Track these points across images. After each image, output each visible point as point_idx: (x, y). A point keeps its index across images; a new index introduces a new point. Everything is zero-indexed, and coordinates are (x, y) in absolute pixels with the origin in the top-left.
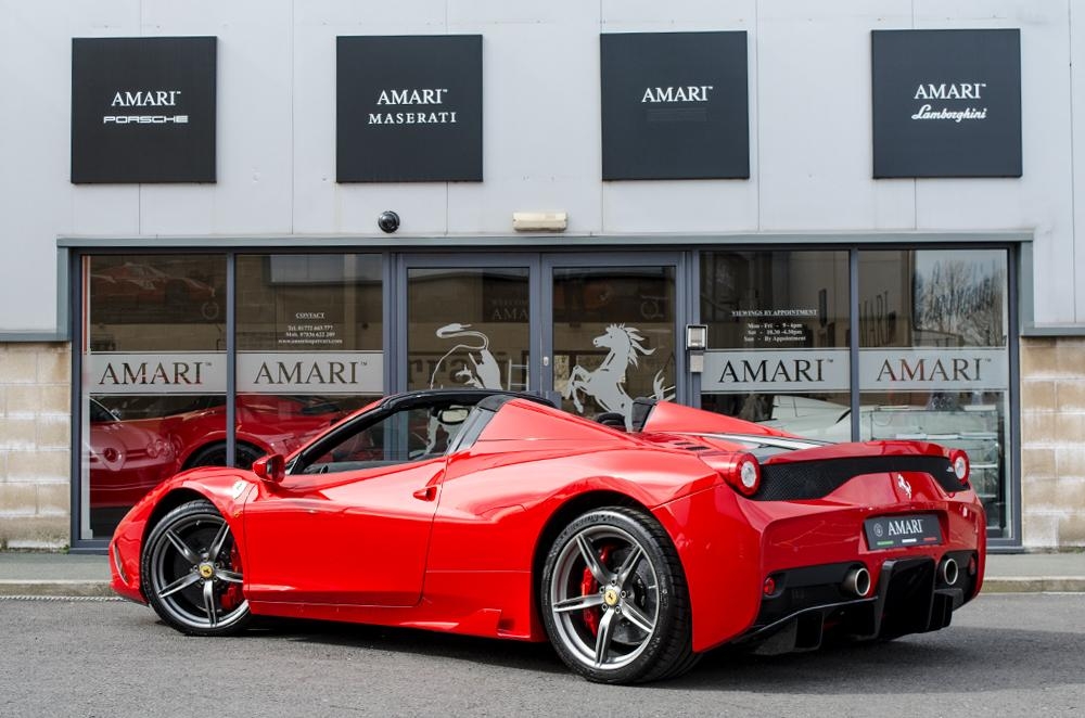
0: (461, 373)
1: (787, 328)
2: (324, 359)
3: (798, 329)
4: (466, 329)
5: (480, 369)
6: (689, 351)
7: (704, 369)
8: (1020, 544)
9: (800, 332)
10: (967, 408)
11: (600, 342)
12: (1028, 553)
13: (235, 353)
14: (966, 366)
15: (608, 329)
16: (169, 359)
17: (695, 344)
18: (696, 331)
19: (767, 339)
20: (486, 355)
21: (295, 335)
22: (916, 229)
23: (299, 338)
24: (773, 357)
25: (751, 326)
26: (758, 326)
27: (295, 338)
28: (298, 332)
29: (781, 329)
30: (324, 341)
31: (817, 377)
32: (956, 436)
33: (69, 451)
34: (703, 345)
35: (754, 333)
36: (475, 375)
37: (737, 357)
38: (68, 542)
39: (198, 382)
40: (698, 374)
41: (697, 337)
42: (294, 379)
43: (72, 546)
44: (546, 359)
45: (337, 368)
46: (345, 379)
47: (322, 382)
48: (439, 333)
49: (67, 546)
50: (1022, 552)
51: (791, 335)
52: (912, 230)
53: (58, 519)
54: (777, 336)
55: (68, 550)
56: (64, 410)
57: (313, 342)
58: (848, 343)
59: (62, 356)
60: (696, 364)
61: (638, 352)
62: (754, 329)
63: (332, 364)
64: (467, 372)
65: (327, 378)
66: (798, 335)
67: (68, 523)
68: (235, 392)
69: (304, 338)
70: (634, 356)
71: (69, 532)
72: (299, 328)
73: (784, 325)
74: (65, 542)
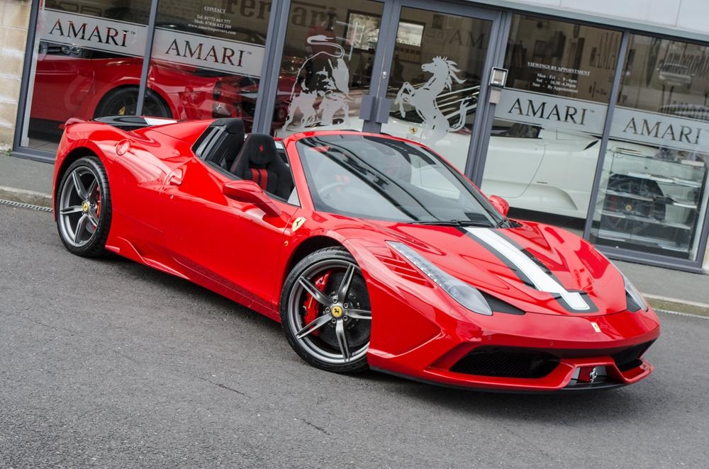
0: (320, 73)
1: (565, 82)
2: (220, 44)
3: (573, 83)
4: (330, 41)
5: (335, 71)
6: (491, 87)
7: (500, 101)
8: (701, 266)
9: (574, 86)
10: (683, 162)
11: (426, 67)
12: (705, 274)
13: (154, 30)
14: (690, 132)
15: (434, 59)
16: (104, 24)
17: (497, 83)
18: (499, 73)
19: (549, 87)
20: (341, 62)
21: (201, 22)
22: (676, 26)
23: (204, 25)
24: (551, 101)
25: (540, 75)
26: (545, 77)
27: (202, 25)
28: (204, 21)
29: (562, 82)
30: (223, 31)
31: (580, 122)
32: (671, 181)
33: (20, 80)
34: (502, 84)
35: (541, 81)
36: (330, 75)
37: (525, 96)
38: (11, 147)
39: (123, 45)
40: (494, 104)
41: (499, 77)
42: (196, 55)
43: (14, 150)
44: (385, 73)
45: (229, 53)
46: (233, 62)
47: (216, 61)
48: (309, 40)
49: (9, 151)
50: (701, 273)
51: (568, 87)
52: (672, 26)
53: (6, 129)
54: (557, 86)
55: (10, 153)
56: (21, 49)
57: (214, 30)
58: (608, 101)
59: (24, 8)
60: (495, 97)
61: (453, 79)
62: (540, 78)
63: (225, 49)
64: (324, 72)
65: (220, 59)
66: (572, 88)
67: (13, 133)
68: (150, 58)
69: (207, 26)
70: (449, 82)
71: (12, 140)
72: (205, 18)
73: (564, 79)
74: (8, 147)
